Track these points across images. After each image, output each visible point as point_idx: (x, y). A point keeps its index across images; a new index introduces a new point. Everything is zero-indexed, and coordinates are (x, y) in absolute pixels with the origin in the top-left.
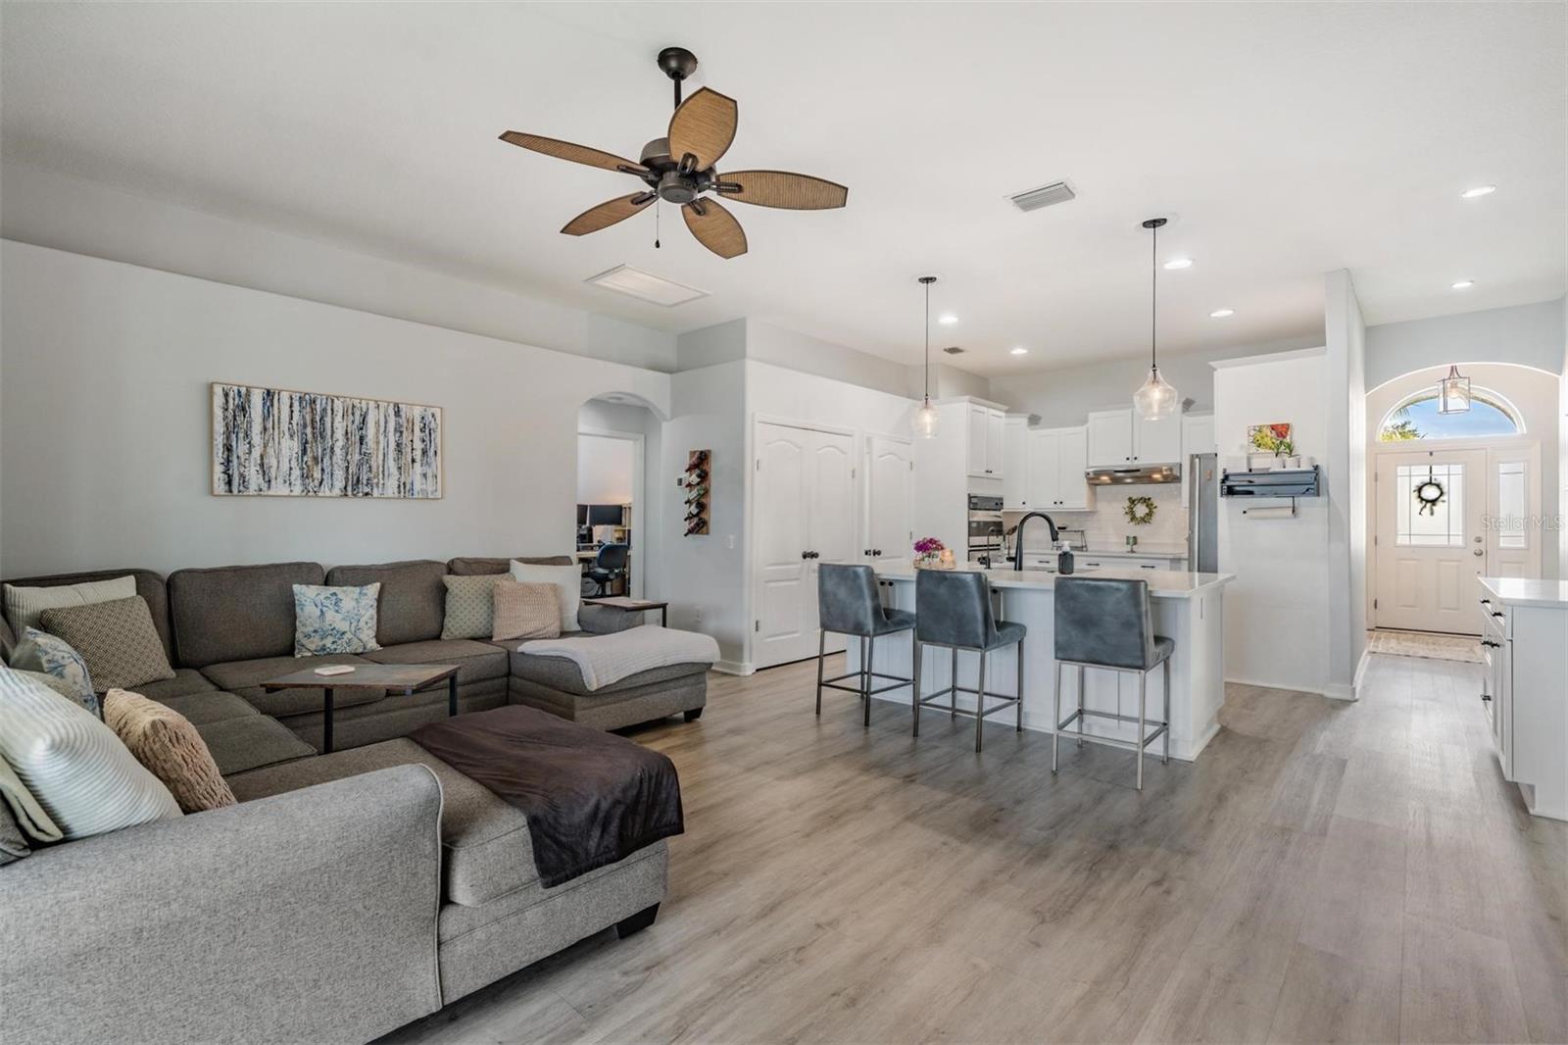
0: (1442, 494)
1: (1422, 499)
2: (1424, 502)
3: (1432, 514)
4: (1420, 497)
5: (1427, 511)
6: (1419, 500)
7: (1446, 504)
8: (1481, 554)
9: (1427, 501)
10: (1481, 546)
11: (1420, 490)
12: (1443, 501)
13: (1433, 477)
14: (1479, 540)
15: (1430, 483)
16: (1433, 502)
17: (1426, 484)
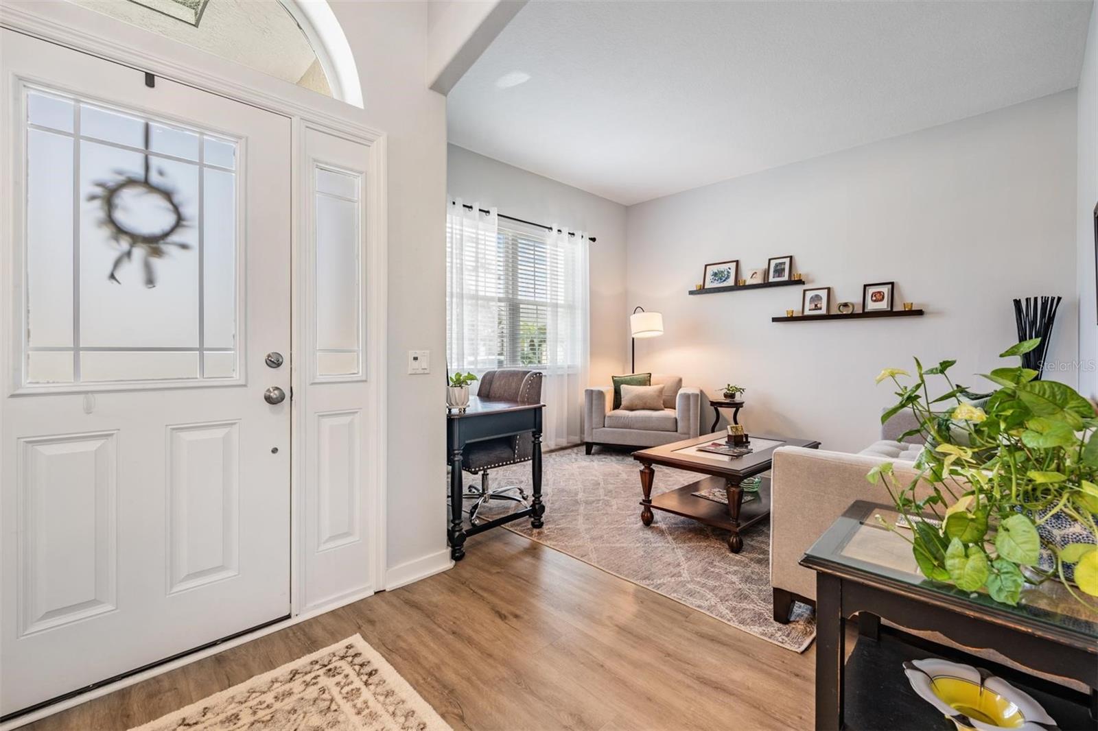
0: (180, 221)
1: (119, 231)
2: (124, 244)
3: (150, 281)
4: (111, 221)
5: (132, 271)
6: (106, 232)
7: (193, 254)
8: (282, 398)
9: (136, 239)
10: (277, 378)
11: (109, 196)
12: (184, 246)
13: (155, 162)
14: (274, 362)
15: (146, 183)
16: (154, 243)
17: (131, 182)
